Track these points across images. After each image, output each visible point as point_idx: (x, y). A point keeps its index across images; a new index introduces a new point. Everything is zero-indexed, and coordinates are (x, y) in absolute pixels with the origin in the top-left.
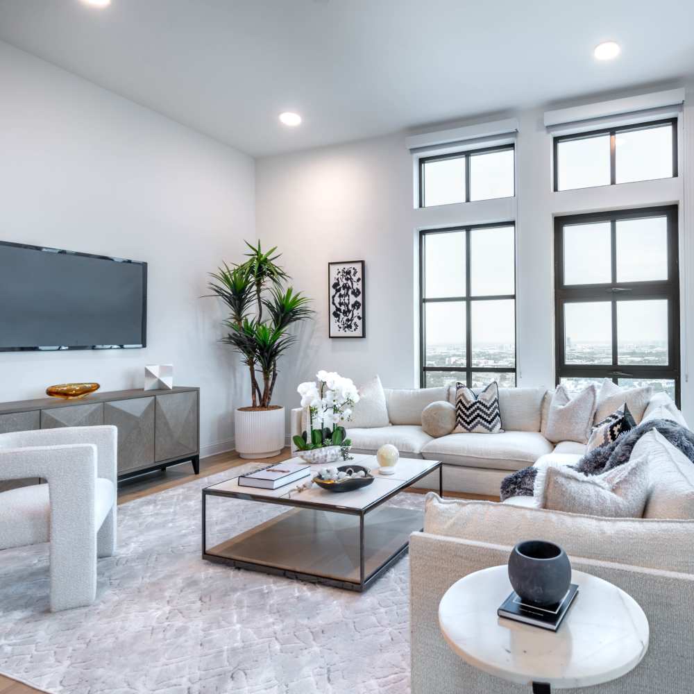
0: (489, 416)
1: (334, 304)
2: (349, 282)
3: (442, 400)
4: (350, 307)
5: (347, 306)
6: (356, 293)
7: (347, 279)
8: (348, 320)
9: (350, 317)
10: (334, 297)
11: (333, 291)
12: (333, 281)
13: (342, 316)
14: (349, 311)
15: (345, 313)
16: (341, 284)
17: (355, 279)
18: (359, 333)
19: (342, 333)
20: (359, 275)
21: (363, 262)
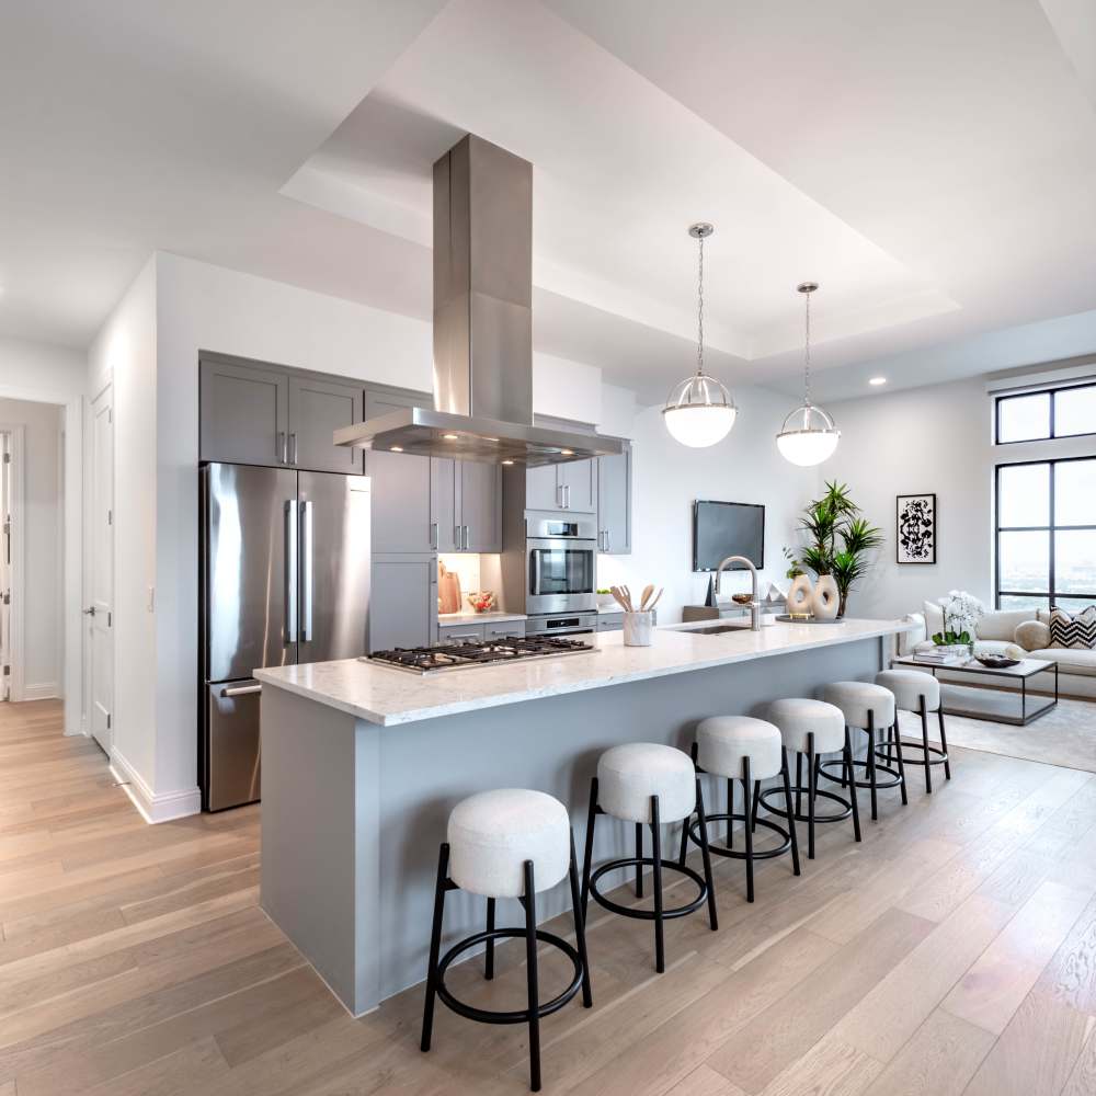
0: (1088, 635)
1: (902, 532)
2: (919, 514)
3: (1032, 619)
4: (920, 536)
5: (917, 534)
6: (926, 523)
7: (917, 511)
8: (917, 548)
9: (919, 545)
10: (902, 526)
11: (901, 522)
12: (901, 513)
13: (910, 543)
14: (919, 540)
15: (914, 541)
16: (910, 515)
17: (925, 510)
18: (930, 558)
19: (911, 559)
20: (930, 507)
21: (934, 496)
